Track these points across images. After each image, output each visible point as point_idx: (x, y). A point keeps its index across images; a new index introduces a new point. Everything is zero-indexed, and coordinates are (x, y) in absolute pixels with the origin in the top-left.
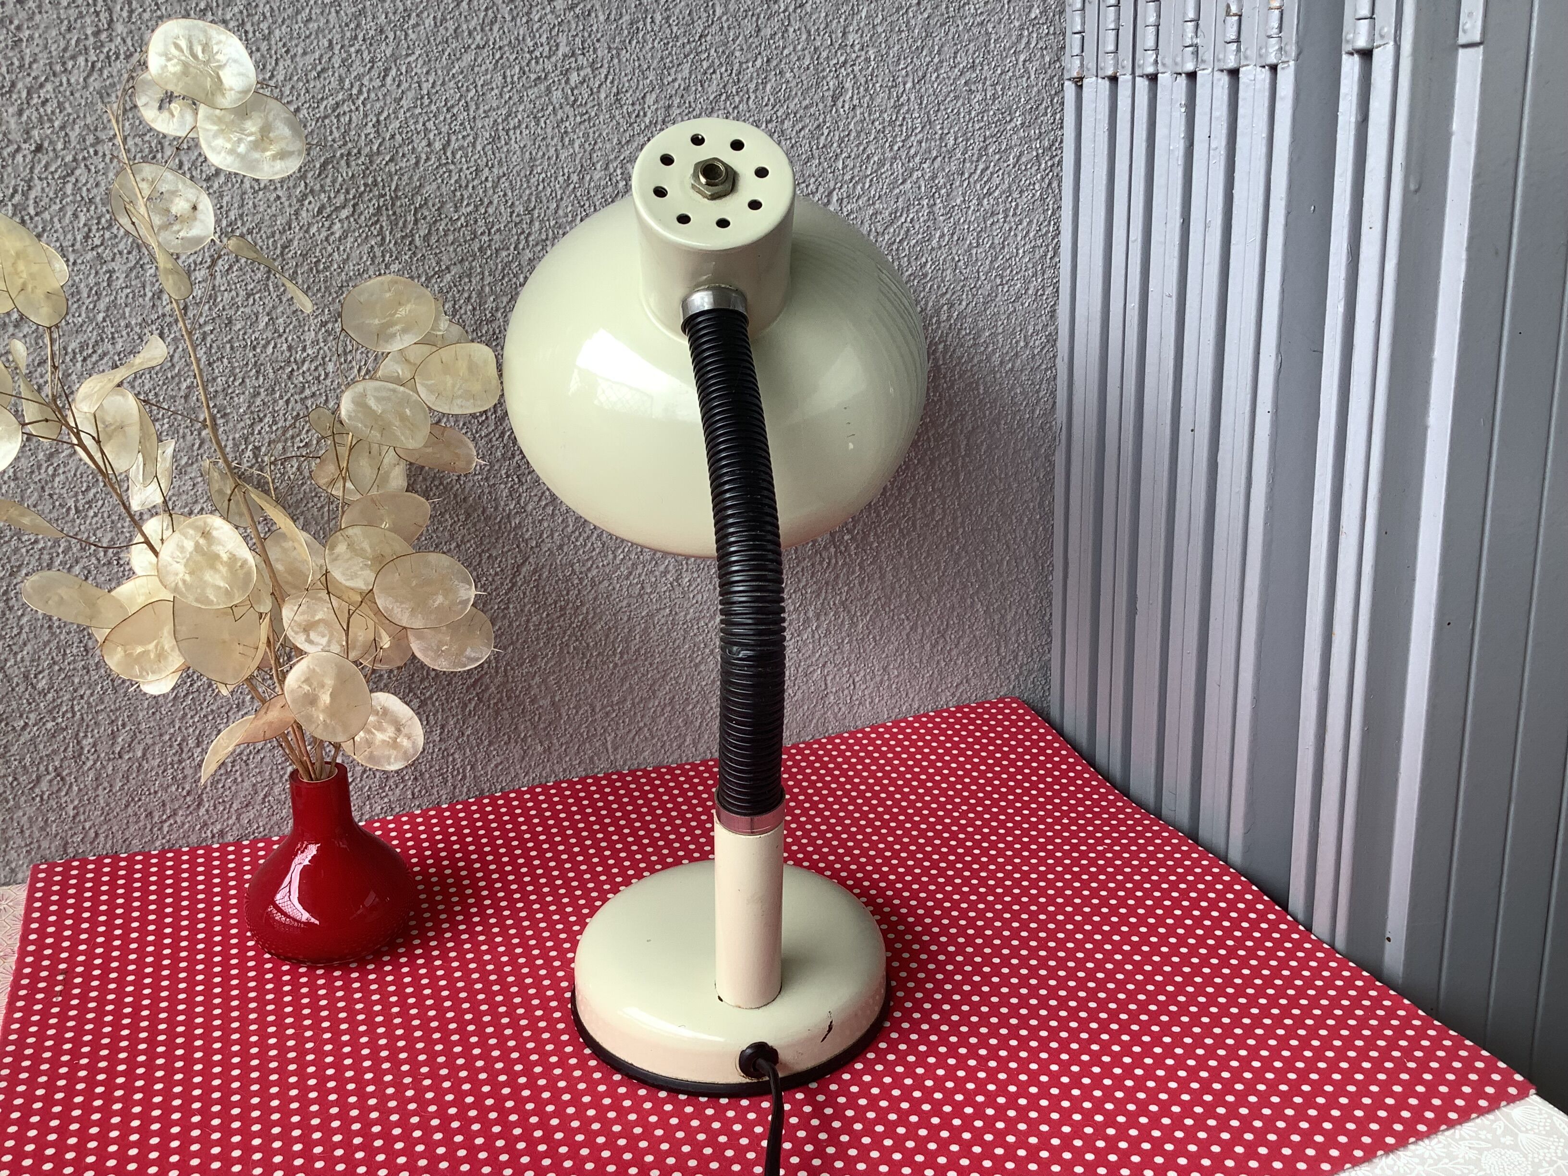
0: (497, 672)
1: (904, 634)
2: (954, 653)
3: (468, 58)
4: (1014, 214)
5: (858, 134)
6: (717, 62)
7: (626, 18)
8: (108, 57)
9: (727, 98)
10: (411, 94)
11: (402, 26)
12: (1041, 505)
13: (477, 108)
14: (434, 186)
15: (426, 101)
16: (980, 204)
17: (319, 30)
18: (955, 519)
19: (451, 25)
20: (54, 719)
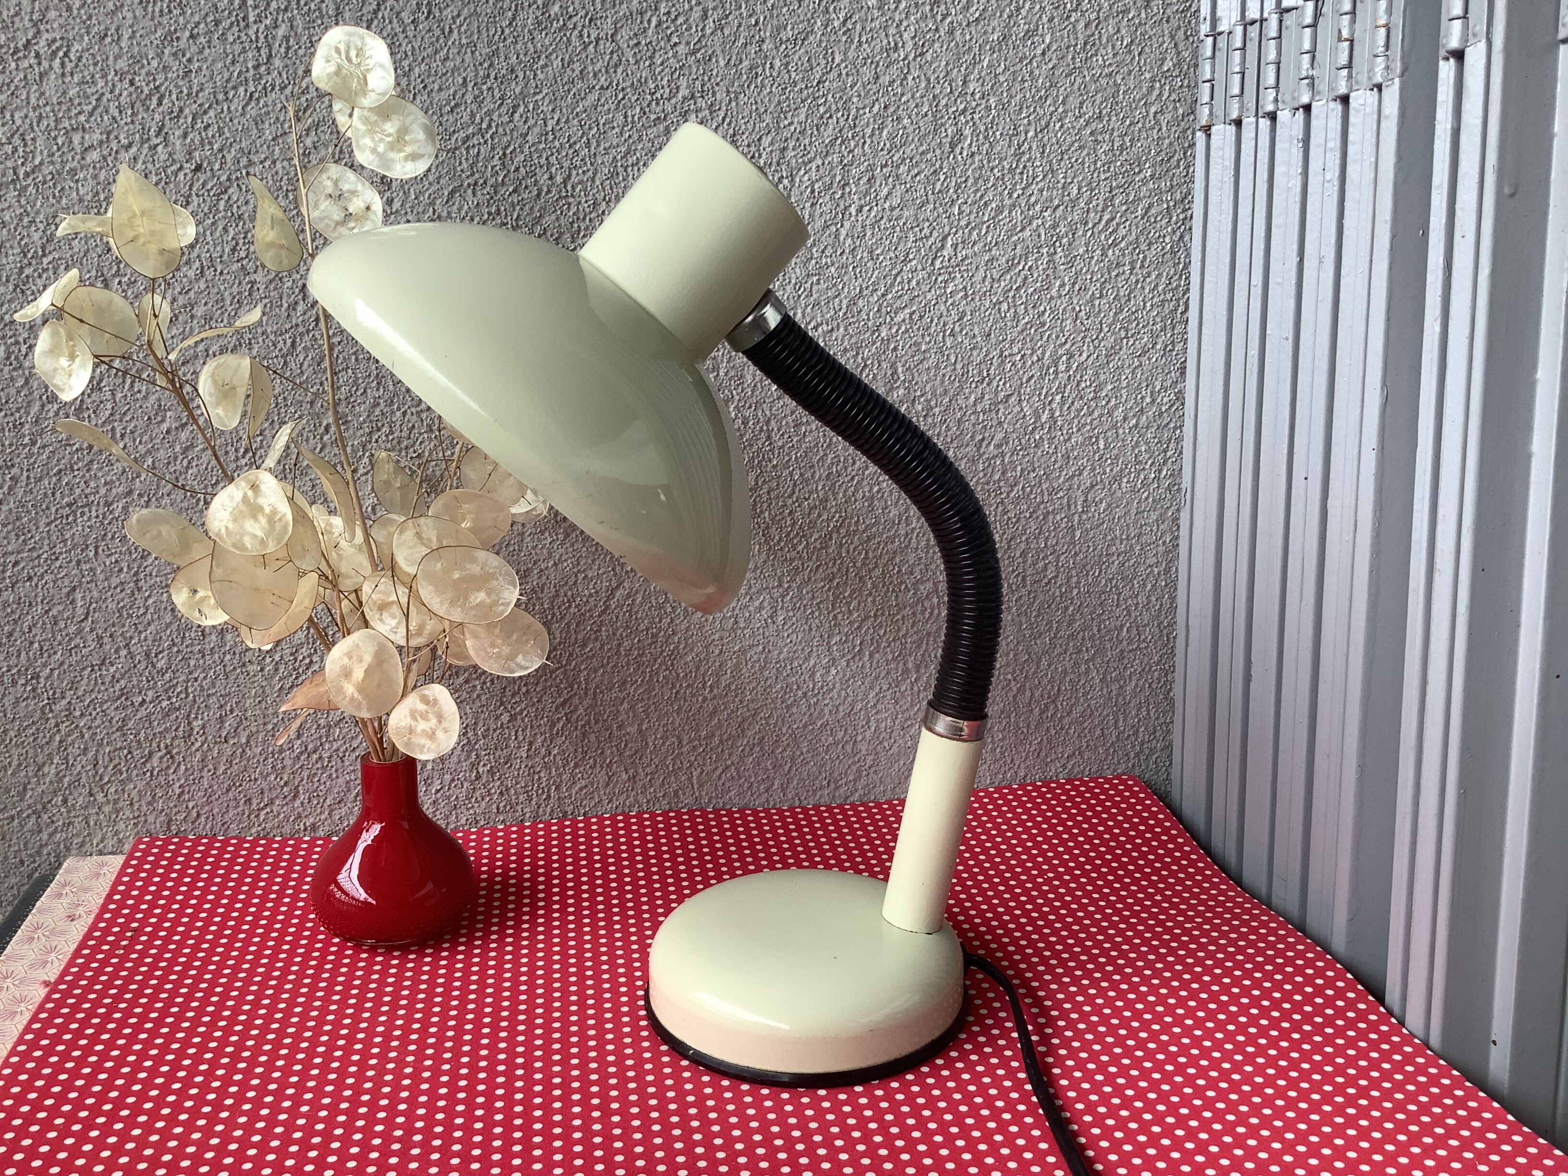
0: (586, 694)
1: (1010, 695)
2: (1066, 721)
3: (592, 98)
4: (1142, 267)
5: (976, 180)
6: (834, 107)
7: (746, 63)
8: (265, 88)
9: (843, 142)
10: (536, 130)
11: (531, 66)
12: (1167, 570)
13: (598, 145)
14: (553, 217)
15: (551, 137)
16: (1104, 254)
17: (455, 69)
18: (1069, 579)
19: (577, 67)
20: (169, 698)
